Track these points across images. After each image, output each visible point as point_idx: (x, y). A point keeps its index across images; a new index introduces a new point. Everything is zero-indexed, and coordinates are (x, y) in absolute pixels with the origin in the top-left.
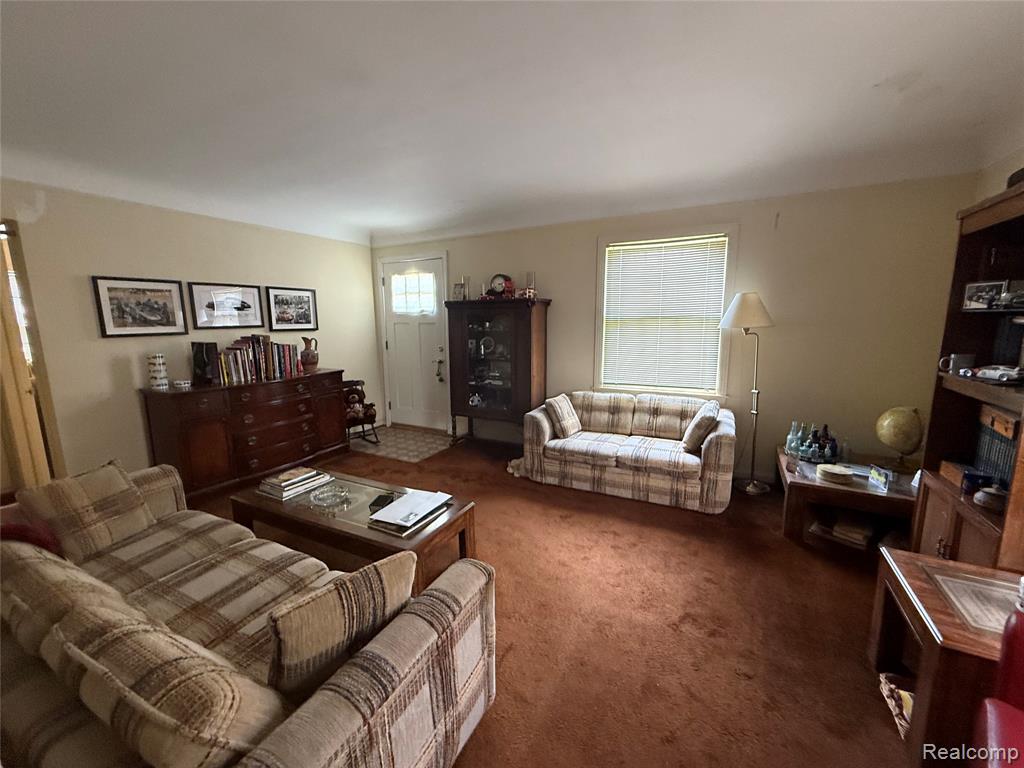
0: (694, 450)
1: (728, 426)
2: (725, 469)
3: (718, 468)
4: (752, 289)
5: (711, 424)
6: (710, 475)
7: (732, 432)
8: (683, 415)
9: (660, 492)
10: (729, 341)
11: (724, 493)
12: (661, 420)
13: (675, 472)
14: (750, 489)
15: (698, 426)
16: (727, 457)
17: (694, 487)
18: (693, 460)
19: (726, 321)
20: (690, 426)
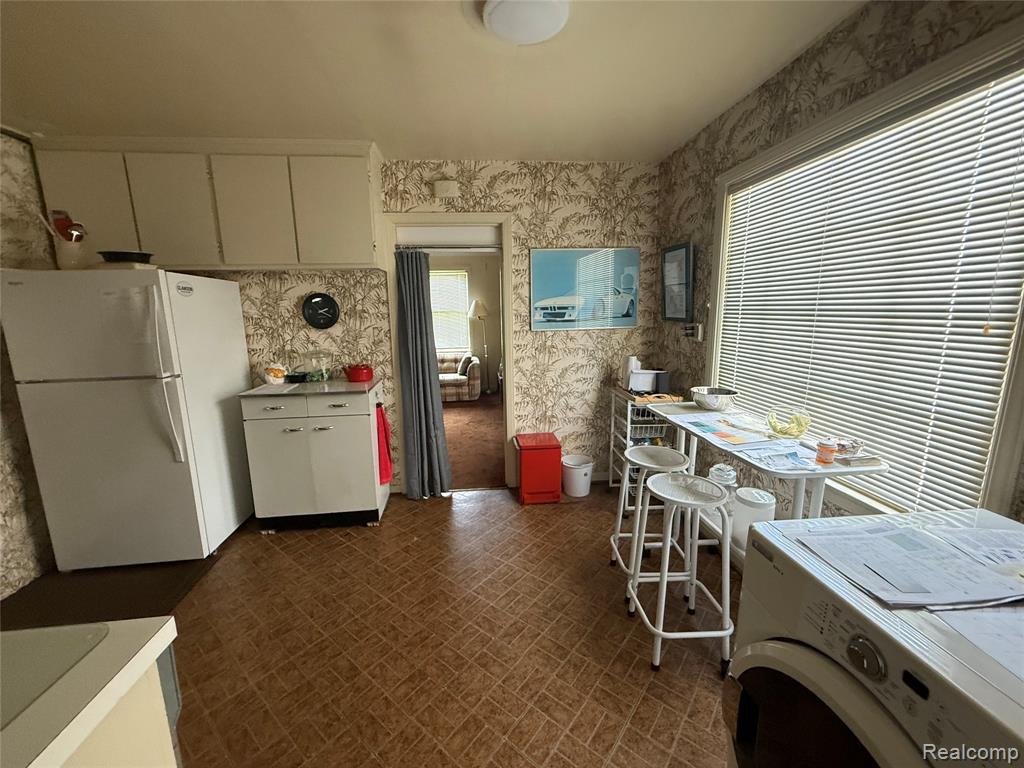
0: (463, 374)
1: (476, 360)
2: (477, 378)
3: (475, 379)
4: (478, 299)
5: (469, 361)
6: (472, 382)
7: (478, 362)
8: (456, 361)
9: (452, 395)
10: (473, 323)
11: (478, 390)
12: (445, 365)
13: (457, 384)
14: (488, 392)
15: (464, 362)
16: (477, 373)
17: (465, 390)
18: (464, 377)
19: (470, 314)
20: (460, 365)
